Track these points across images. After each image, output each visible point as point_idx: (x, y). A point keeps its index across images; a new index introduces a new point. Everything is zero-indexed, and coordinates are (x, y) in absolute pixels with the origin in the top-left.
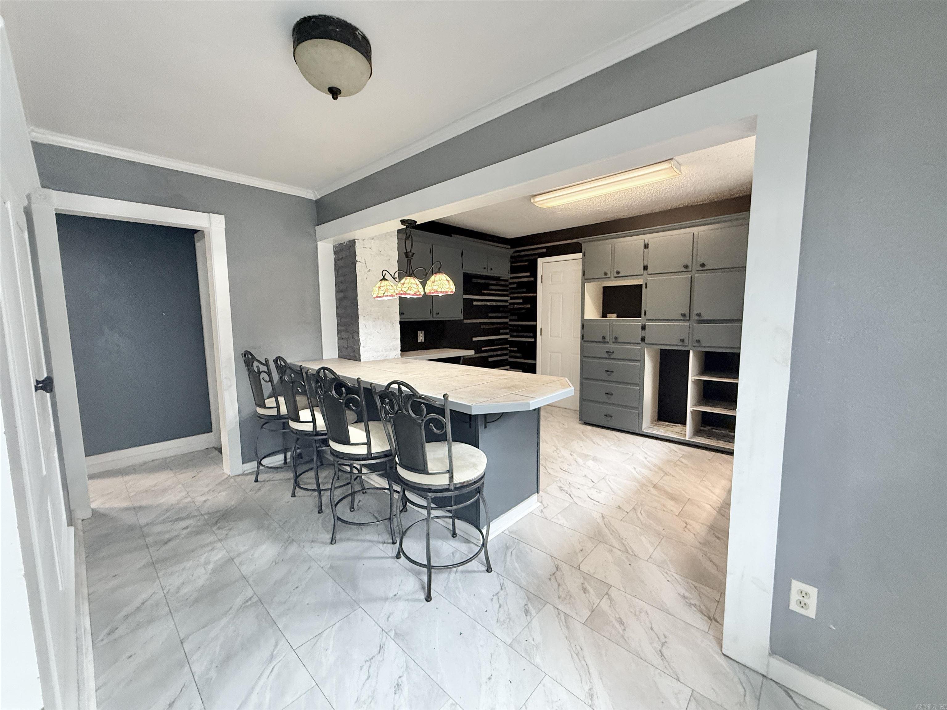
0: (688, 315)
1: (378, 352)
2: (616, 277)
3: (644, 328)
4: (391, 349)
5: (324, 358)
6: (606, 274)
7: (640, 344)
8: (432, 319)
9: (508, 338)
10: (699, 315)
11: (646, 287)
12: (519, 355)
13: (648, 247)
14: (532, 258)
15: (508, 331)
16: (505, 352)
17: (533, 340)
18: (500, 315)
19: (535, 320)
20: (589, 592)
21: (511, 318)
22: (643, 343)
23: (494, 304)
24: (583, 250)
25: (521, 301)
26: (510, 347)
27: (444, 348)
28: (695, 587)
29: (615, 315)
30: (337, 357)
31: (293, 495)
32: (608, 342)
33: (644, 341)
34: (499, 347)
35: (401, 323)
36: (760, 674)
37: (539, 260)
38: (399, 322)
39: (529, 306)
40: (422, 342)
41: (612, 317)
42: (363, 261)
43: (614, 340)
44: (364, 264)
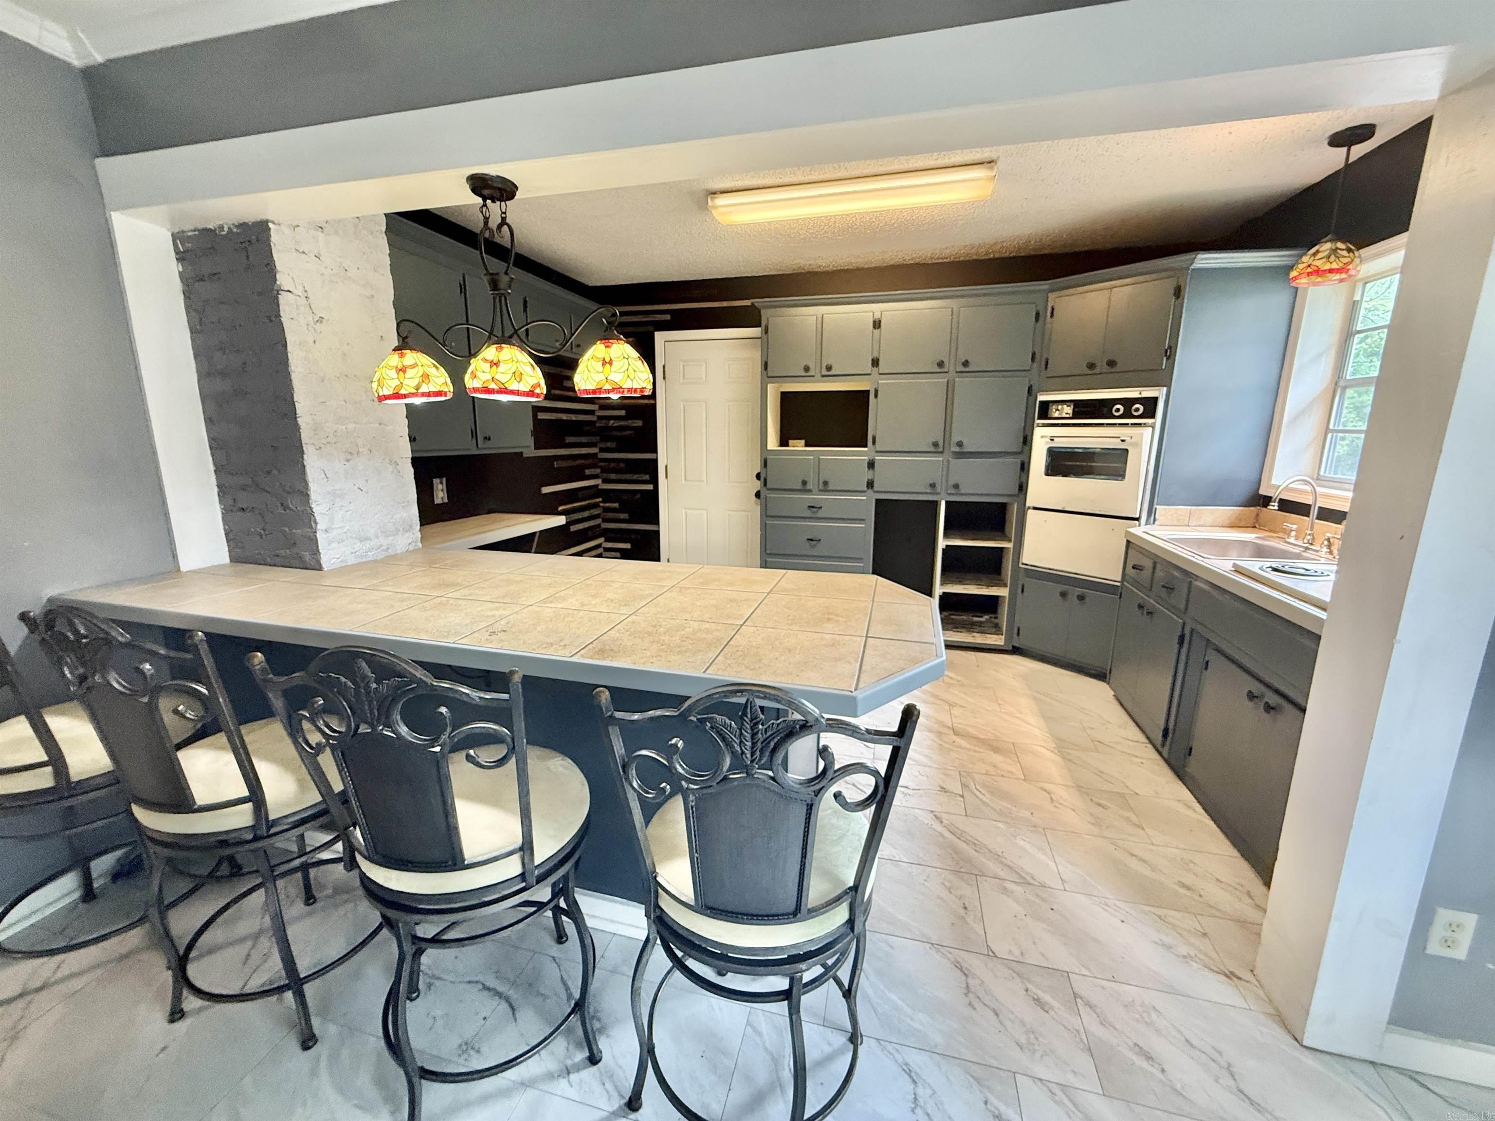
0: (941, 444)
1: (368, 539)
2: (823, 376)
3: (871, 465)
4: (398, 530)
5: (183, 568)
6: (807, 369)
7: (864, 492)
8: (476, 452)
9: (598, 485)
10: (960, 444)
11: (876, 396)
12: (623, 516)
13: (880, 326)
14: (641, 329)
15: (598, 471)
16: (595, 512)
17: (650, 487)
18: (584, 440)
19: (655, 450)
20: (1052, 1008)
21: (603, 445)
22: (870, 491)
23: (573, 417)
24: (763, 324)
25: (622, 413)
26: (604, 501)
27: (489, 512)
28: (1160, 917)
29: (803, 442)
30: (227, 560)
31: (176, 1014)
32: (810, 491)
33: (872, 487)
34: (587, 502)
35: (415, 462)
36: (1365, 1061)
37: (658, 335)
38: (410, 461)
39: (639, 423)
40: (443, 504)
41: (798, 446)
42: (299, 291)
43: (821, 487)
44: (304, 301)
